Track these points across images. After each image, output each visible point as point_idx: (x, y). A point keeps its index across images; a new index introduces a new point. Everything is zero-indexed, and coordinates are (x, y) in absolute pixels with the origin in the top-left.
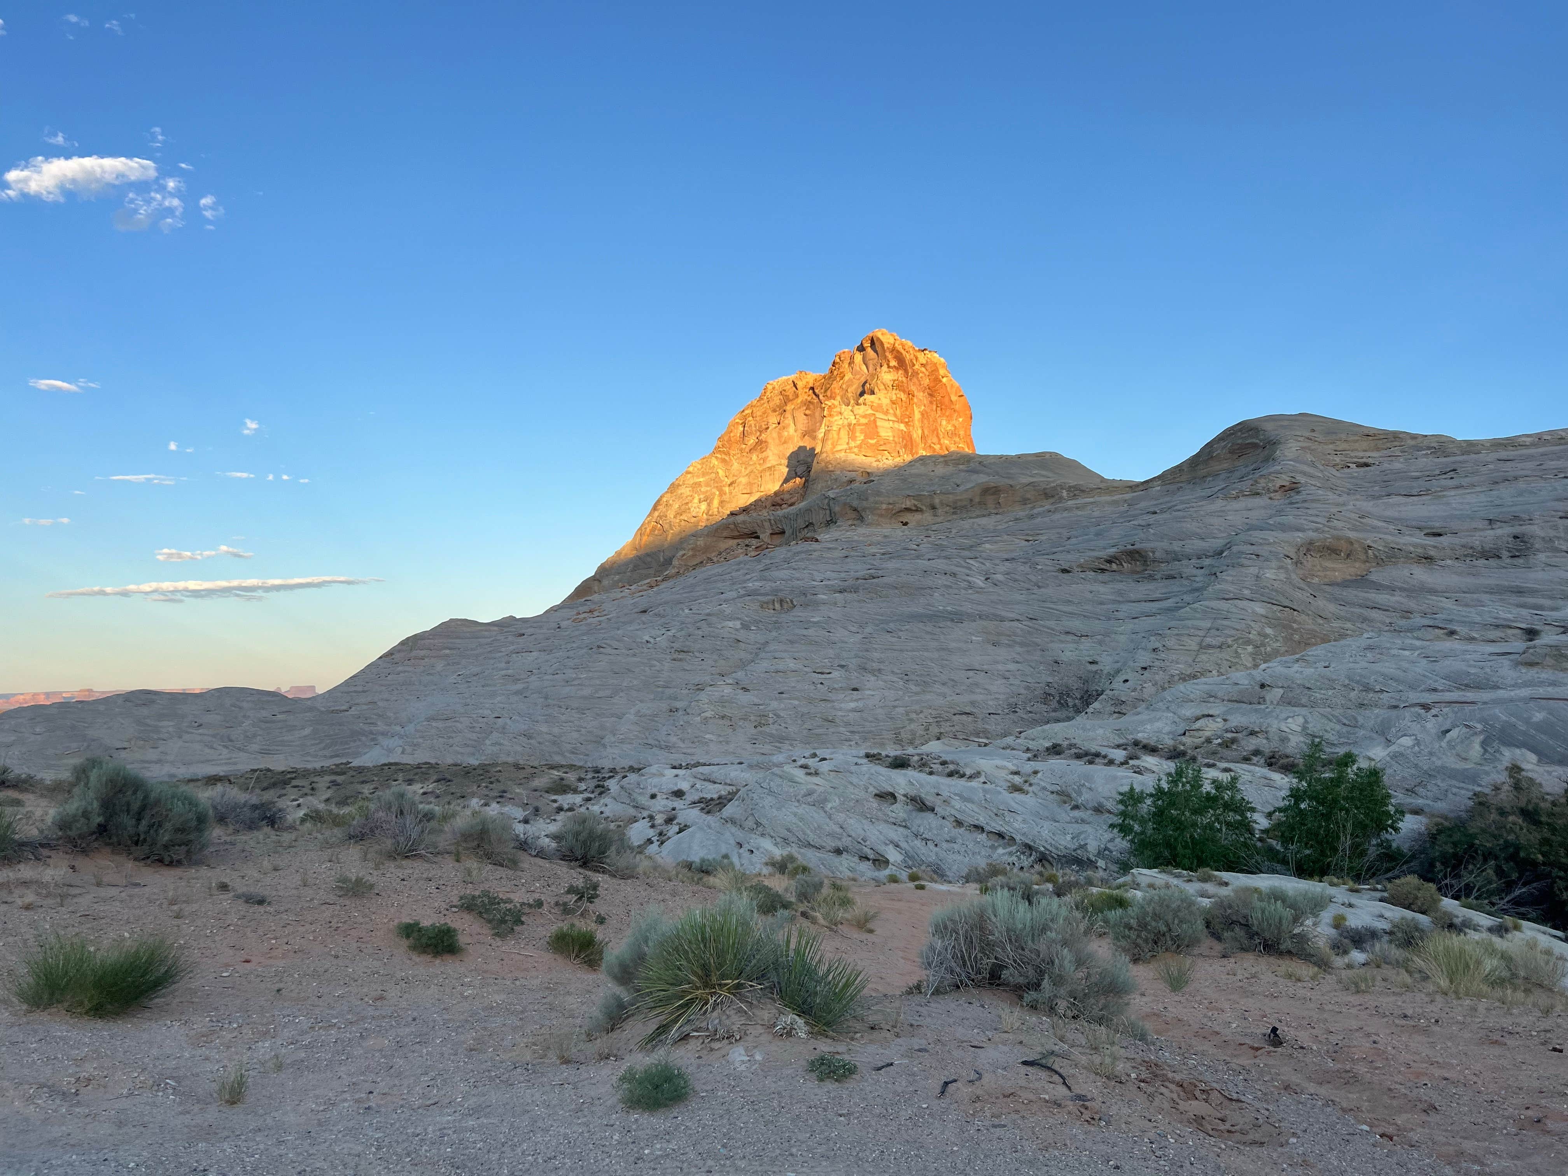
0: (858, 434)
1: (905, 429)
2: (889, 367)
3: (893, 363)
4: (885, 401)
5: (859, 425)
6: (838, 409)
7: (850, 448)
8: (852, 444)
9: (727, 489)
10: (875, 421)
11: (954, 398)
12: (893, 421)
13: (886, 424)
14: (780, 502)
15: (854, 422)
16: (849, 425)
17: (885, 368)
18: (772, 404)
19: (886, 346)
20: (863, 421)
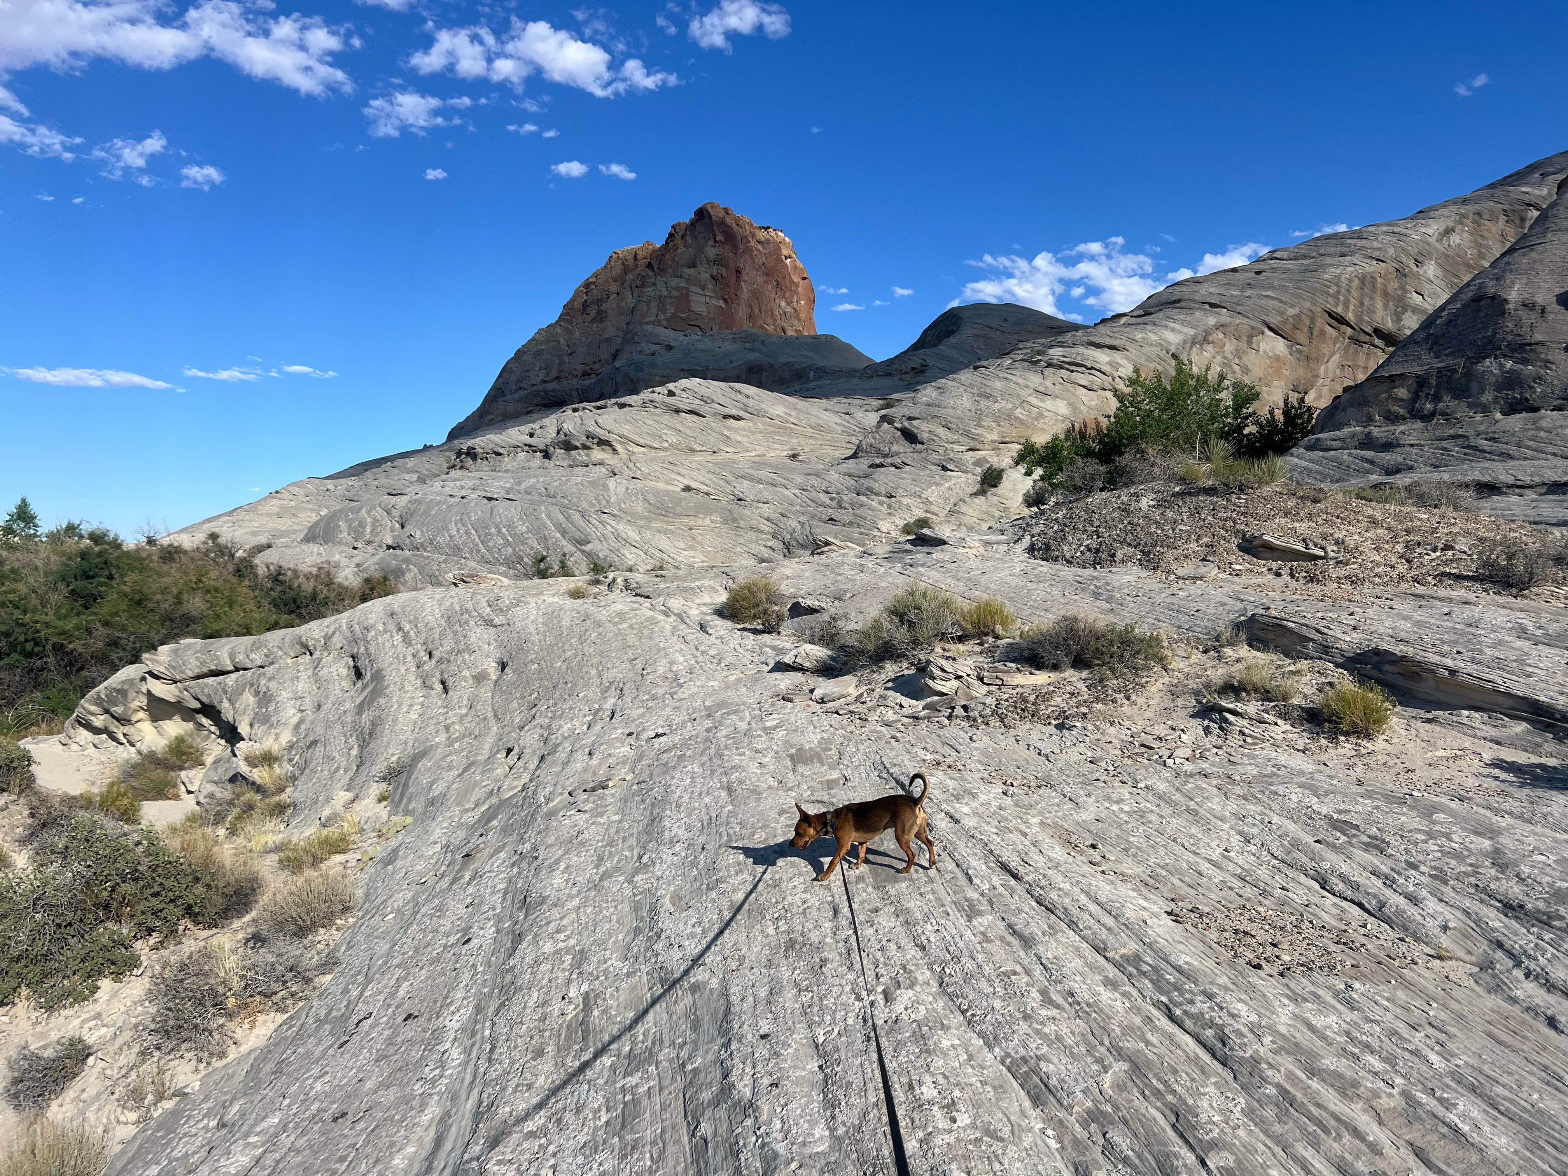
0: (668, 307)
1: (723, 306)
2: (715, 241)
3: (720, 237)
4: (705, 276)
5: (671, 297)
6: (652, 280)
7: (658, 321)
8: (662, 317)
9: (566, 358)
10: (687, 295)
11: (796, 279)
12: (710, 297)
13: (702, 299)
14: (589, 371)
15: (665, 294)
16: (660, 297)
17: (711, 243)
18: (614, 273)
19: (714, 218)
20: (675, 293)
